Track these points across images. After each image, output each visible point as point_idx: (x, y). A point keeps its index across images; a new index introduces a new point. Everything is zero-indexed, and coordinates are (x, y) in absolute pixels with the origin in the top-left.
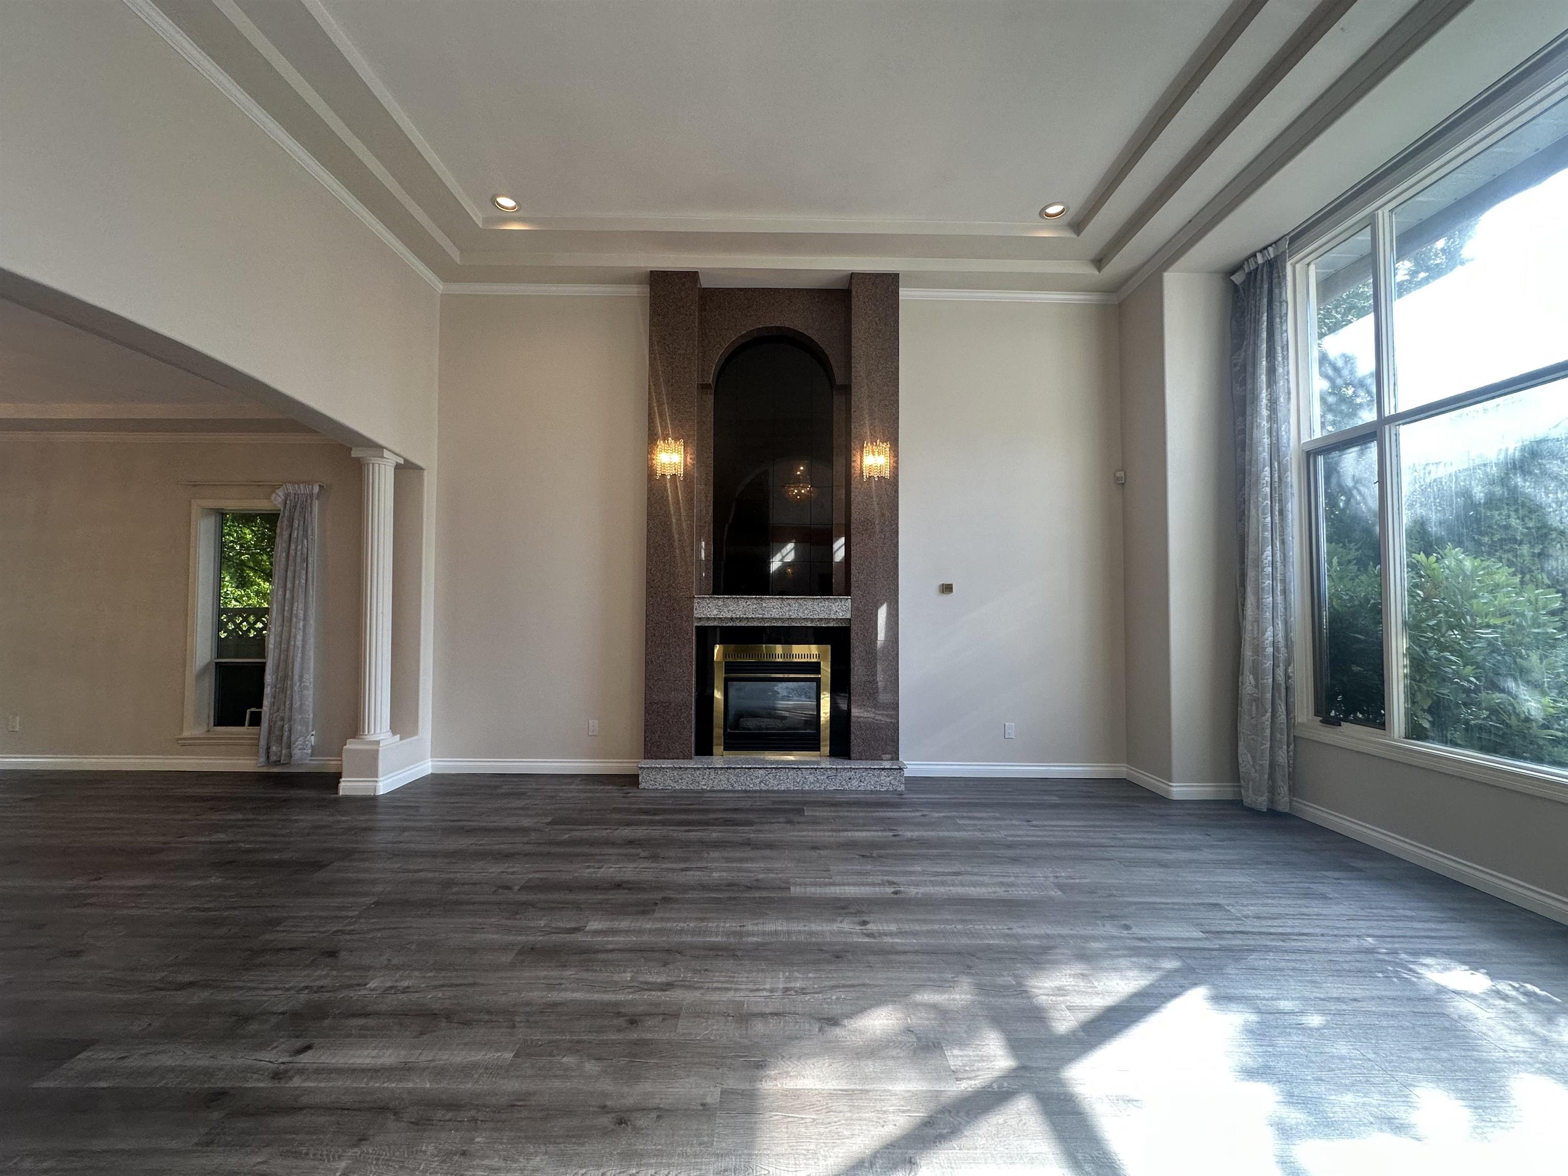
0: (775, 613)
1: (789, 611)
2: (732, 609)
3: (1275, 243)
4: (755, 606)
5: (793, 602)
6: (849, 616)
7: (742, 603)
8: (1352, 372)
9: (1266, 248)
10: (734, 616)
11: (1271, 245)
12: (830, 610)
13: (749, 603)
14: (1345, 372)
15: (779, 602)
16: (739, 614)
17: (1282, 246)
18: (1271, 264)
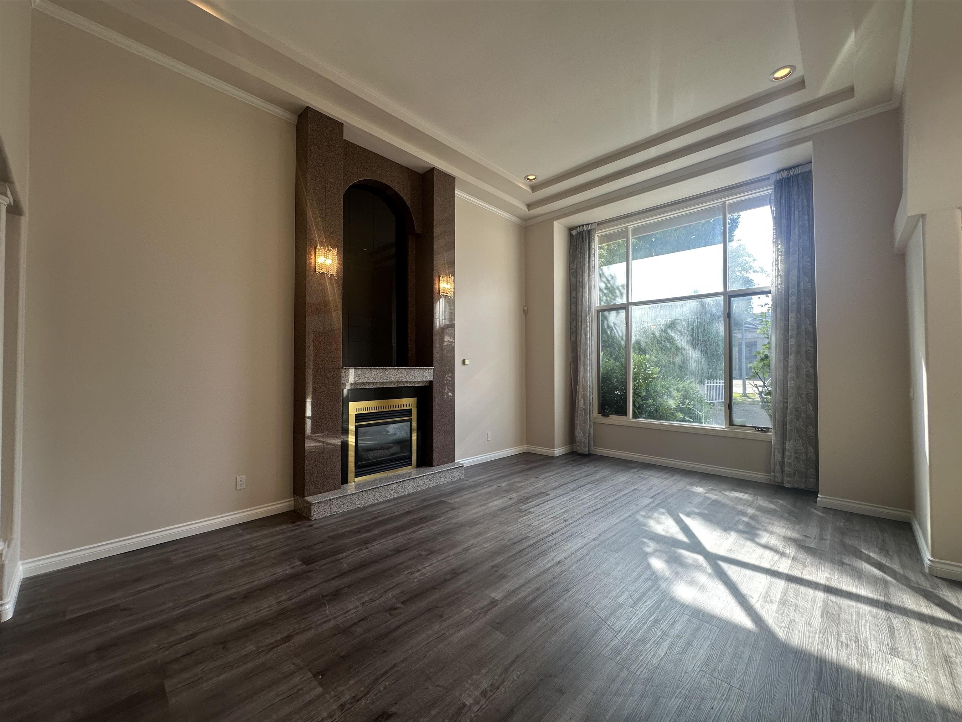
0: (393, 379)
1: (402, 376)
2: (367, 377)
3: (591, 224)
4: (381, 374)
5: (404, 371)
6: (432, 379)
7: (374, 372)
8: (614, 283)
9: (588, 224)
10: (369, 381)
11: (590, 224)
12: (423, 376)
13: (378, 372)
14: (611, 282)
15: (396, 371)
16: (372, 380)
17: (594, 226)
18: (589, 232)
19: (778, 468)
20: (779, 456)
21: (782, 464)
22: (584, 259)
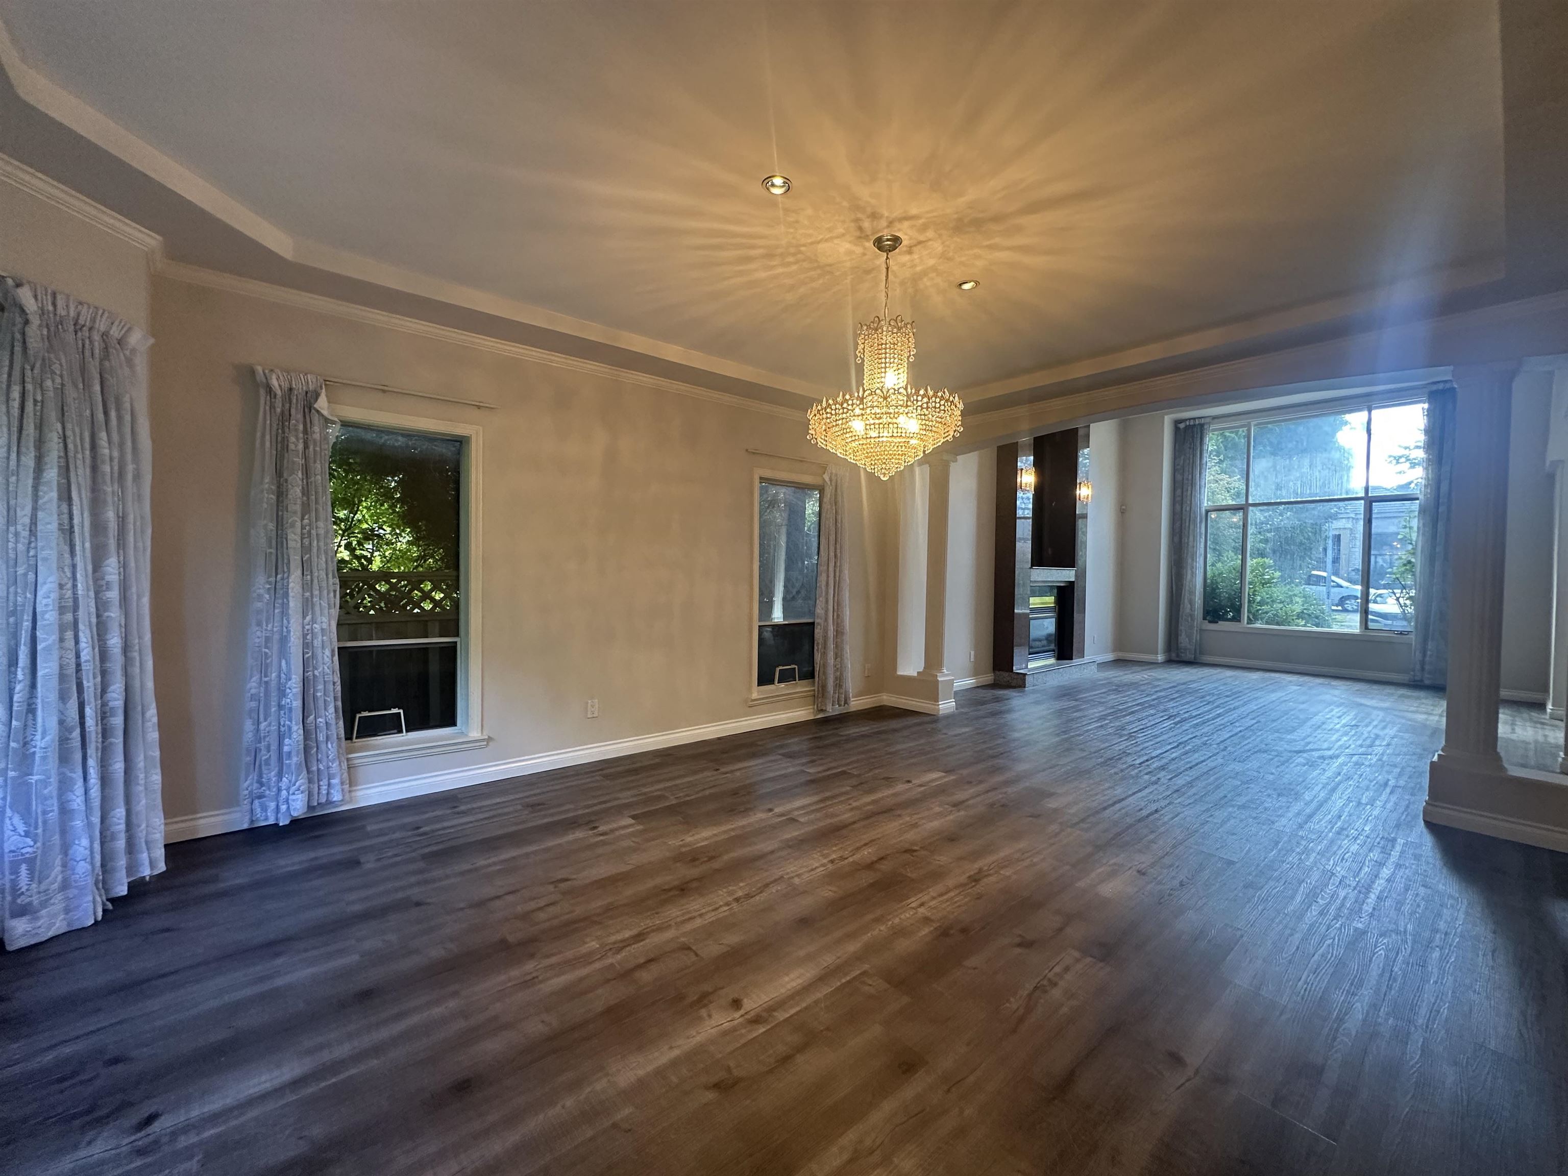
3: (1204, 418)
6: (1073, 579)
9: (1201, 418)
17: (1208, 420)
18: (1202, 425)
19: (1418, 667)
20: (1419, 655)
21: (1423, 663)
22: (1194, 455)
